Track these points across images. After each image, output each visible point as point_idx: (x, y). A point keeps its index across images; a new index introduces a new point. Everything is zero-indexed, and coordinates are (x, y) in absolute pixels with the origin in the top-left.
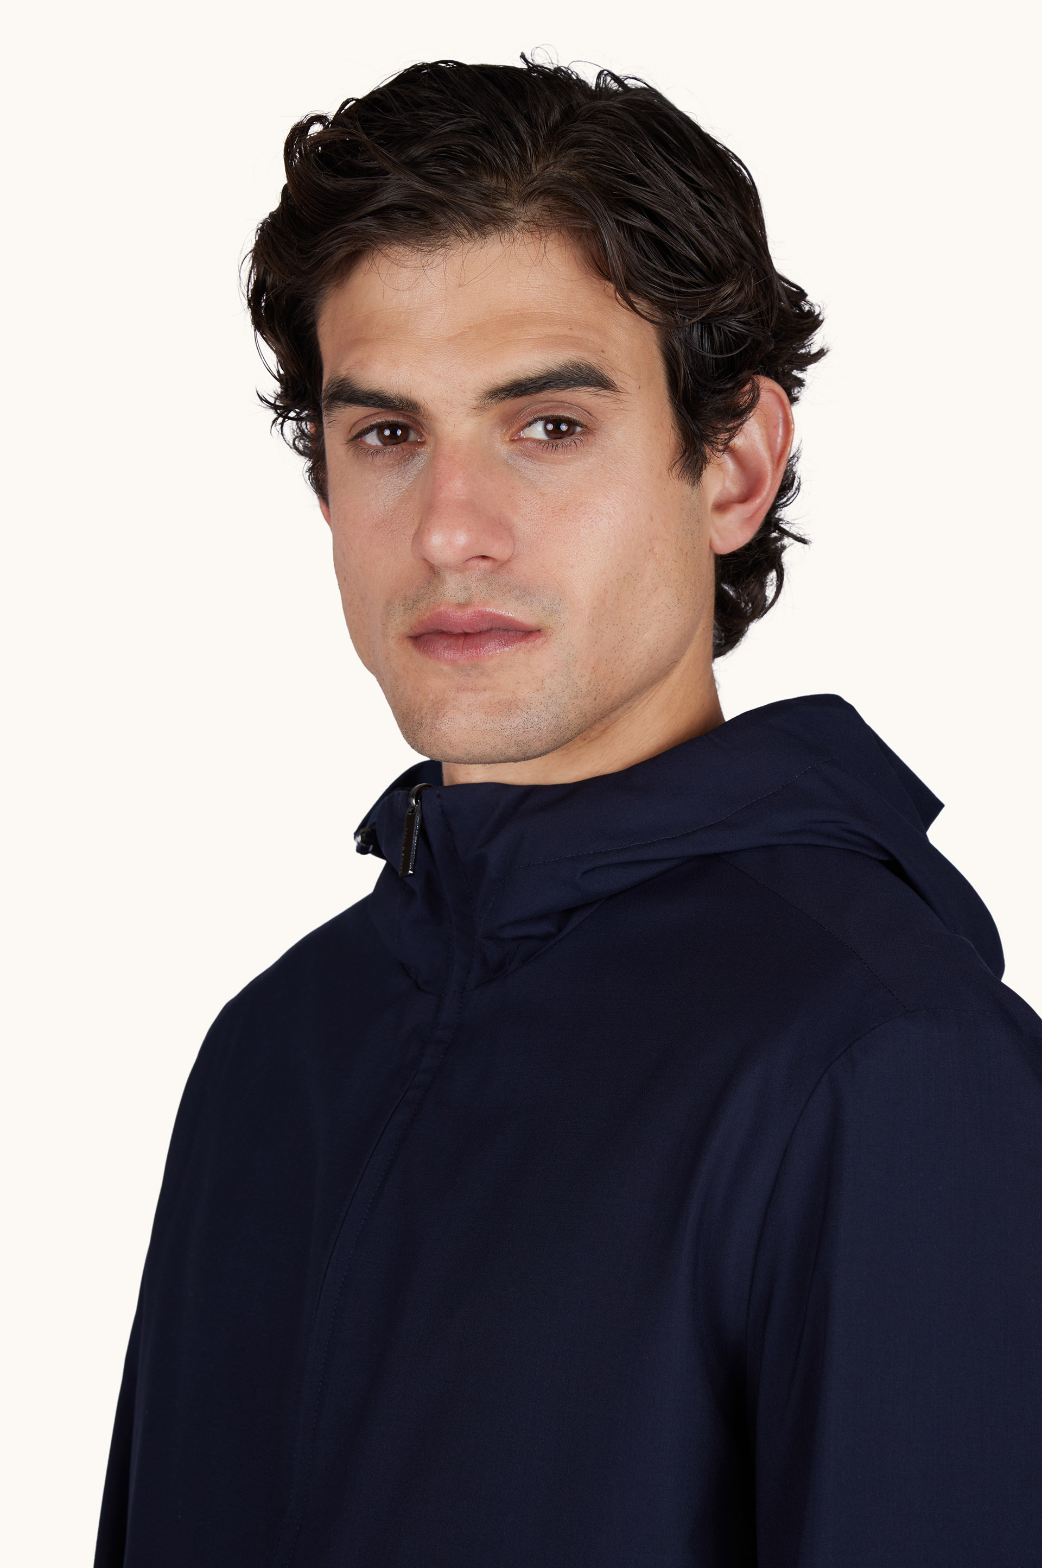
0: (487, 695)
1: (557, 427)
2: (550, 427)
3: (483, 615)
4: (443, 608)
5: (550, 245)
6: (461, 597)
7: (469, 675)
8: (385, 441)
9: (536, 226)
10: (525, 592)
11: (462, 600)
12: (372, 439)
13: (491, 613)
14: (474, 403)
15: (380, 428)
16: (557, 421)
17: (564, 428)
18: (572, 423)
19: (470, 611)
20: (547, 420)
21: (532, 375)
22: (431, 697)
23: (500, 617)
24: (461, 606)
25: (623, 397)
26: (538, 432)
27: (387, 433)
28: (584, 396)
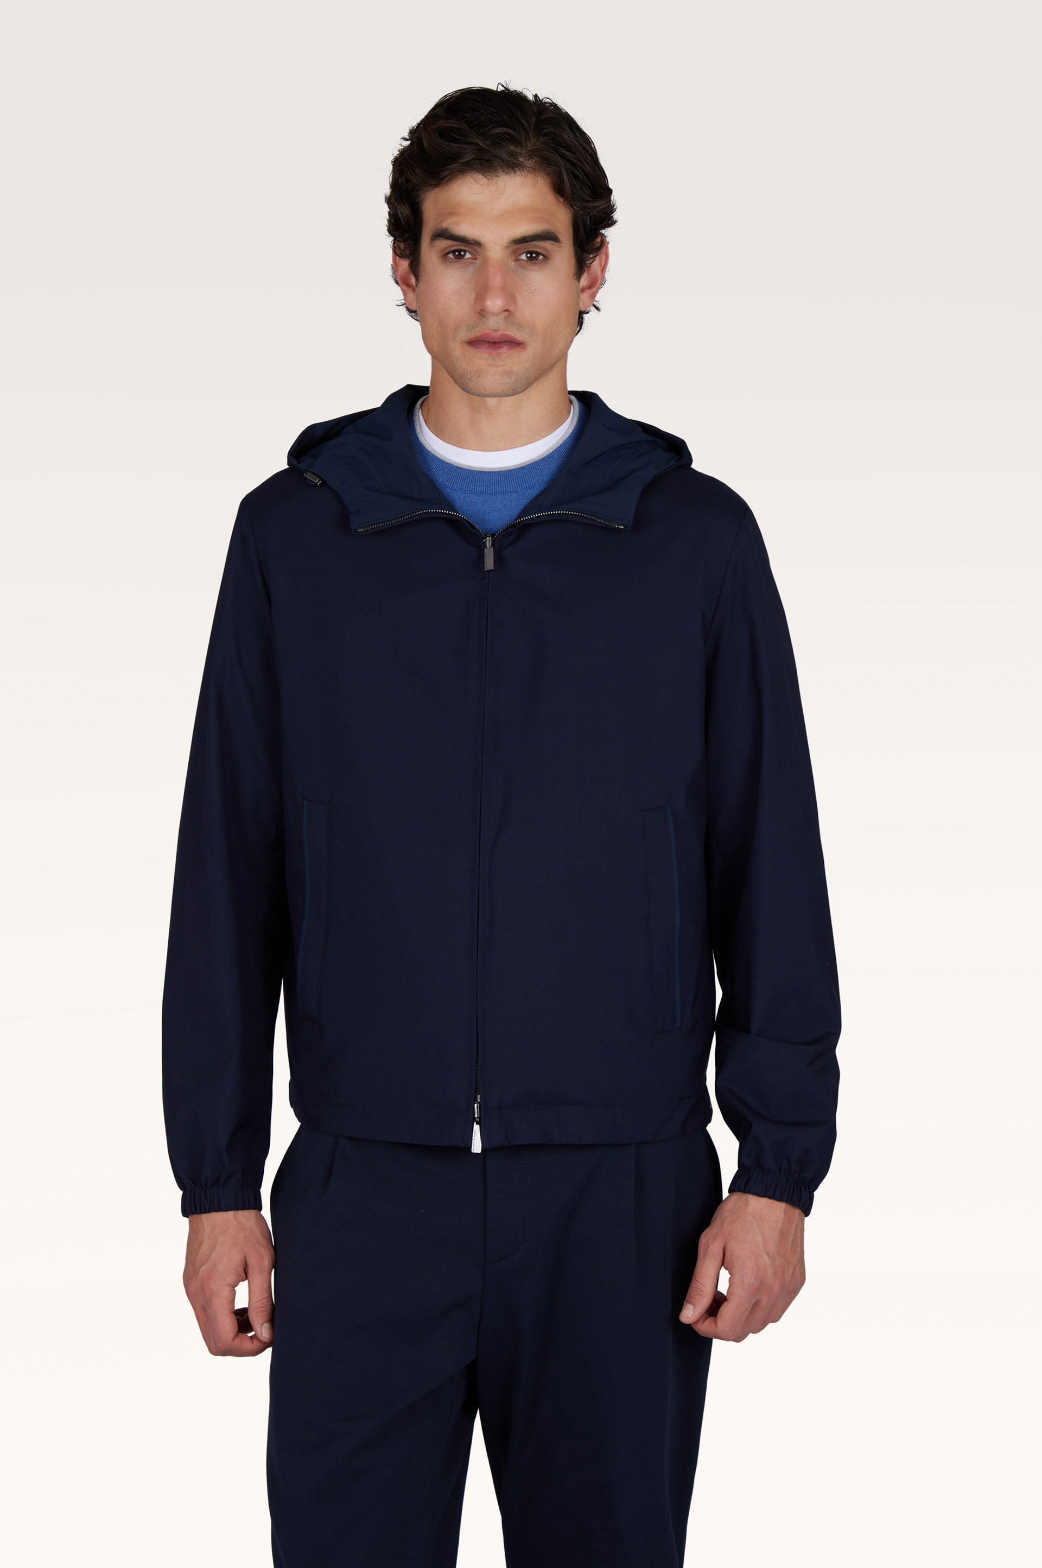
0: (501, 368)
1: (531, 255)
2: (529, 255)
3: (504, 335)
4: (488, 331)
5: (539, 178)
6: (495, 327)
7: (494, 360)
8: (456, 257)
9: (533, 170)
10: (520, 326)
11: (495, 328)
12: (451, 256)
13: (507, 335)
14: (506, 244)
15: (454, 252)
16: (531, 253)
17: (534, 255)
18: (538, 254)
19: (499, 333)
20: (527, 253)
21: (530, 234)
22: (475, 368)
23: (509, 336)
24: (495, 331)
25: (562, 245)
26: (524, 257)
27: (457, 253)
28: (548, 245)
